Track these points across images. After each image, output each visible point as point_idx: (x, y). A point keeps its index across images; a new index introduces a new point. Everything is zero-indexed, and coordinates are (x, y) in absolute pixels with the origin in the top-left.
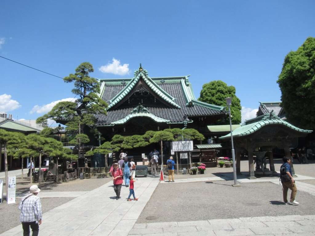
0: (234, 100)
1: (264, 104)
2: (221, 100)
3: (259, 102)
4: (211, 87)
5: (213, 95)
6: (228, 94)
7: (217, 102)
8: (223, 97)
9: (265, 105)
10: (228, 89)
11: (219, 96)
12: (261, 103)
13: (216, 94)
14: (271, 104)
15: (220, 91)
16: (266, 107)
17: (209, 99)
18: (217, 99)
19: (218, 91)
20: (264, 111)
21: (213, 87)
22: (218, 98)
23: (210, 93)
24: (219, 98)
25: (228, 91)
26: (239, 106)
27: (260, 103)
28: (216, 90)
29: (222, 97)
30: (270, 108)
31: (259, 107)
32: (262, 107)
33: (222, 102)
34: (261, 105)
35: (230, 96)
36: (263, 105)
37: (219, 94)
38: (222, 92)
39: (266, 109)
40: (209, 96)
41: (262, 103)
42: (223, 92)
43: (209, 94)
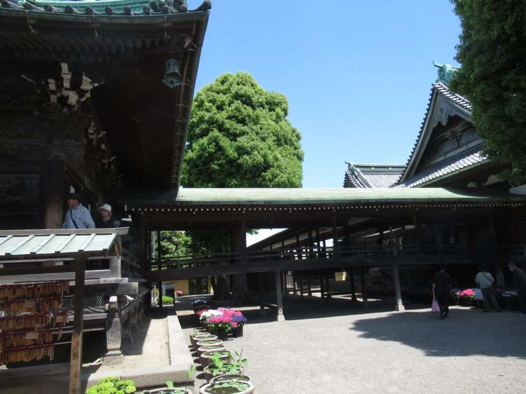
0: (282, 129)
1: (357, 166)
2: (243, 122)
3: (346, 163)
4: (215, 88)
5: (220, 108)
6: (267, 110)
7: (229, 127)
8: (249, 116)
9: (358, 170)
10: (266, 98)
11: (238, 109)
12: (350, 165)
13: (229, 106)
14: (373, 169)
15: (242, 96)
16: (361, 174)
17: (206, 118)
18: (229, 118)
19: (237, 96)
20: (358, 182)
21: (222, 88)
22: (234, 117)
23: (213, 101)
24: (236, 117)
25: (268, 103)
26: (296, 148)
27: (348, 165)
28: (231, 94)
29: (245, 114)
30: (371, 176)
31: (346, 175)
32: (353, 173)
33: (245, 128)
34: (350, 169)
35: (272, 115)
36: (355, 168)
37: (237, 103)
38: (247, 100)
39: (362, 178)
40: (208, 111)
41: (352, 164)
42: (251, 101)
43: (207, 104)
